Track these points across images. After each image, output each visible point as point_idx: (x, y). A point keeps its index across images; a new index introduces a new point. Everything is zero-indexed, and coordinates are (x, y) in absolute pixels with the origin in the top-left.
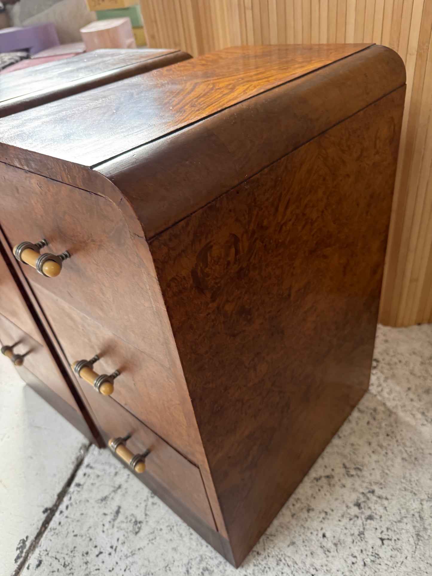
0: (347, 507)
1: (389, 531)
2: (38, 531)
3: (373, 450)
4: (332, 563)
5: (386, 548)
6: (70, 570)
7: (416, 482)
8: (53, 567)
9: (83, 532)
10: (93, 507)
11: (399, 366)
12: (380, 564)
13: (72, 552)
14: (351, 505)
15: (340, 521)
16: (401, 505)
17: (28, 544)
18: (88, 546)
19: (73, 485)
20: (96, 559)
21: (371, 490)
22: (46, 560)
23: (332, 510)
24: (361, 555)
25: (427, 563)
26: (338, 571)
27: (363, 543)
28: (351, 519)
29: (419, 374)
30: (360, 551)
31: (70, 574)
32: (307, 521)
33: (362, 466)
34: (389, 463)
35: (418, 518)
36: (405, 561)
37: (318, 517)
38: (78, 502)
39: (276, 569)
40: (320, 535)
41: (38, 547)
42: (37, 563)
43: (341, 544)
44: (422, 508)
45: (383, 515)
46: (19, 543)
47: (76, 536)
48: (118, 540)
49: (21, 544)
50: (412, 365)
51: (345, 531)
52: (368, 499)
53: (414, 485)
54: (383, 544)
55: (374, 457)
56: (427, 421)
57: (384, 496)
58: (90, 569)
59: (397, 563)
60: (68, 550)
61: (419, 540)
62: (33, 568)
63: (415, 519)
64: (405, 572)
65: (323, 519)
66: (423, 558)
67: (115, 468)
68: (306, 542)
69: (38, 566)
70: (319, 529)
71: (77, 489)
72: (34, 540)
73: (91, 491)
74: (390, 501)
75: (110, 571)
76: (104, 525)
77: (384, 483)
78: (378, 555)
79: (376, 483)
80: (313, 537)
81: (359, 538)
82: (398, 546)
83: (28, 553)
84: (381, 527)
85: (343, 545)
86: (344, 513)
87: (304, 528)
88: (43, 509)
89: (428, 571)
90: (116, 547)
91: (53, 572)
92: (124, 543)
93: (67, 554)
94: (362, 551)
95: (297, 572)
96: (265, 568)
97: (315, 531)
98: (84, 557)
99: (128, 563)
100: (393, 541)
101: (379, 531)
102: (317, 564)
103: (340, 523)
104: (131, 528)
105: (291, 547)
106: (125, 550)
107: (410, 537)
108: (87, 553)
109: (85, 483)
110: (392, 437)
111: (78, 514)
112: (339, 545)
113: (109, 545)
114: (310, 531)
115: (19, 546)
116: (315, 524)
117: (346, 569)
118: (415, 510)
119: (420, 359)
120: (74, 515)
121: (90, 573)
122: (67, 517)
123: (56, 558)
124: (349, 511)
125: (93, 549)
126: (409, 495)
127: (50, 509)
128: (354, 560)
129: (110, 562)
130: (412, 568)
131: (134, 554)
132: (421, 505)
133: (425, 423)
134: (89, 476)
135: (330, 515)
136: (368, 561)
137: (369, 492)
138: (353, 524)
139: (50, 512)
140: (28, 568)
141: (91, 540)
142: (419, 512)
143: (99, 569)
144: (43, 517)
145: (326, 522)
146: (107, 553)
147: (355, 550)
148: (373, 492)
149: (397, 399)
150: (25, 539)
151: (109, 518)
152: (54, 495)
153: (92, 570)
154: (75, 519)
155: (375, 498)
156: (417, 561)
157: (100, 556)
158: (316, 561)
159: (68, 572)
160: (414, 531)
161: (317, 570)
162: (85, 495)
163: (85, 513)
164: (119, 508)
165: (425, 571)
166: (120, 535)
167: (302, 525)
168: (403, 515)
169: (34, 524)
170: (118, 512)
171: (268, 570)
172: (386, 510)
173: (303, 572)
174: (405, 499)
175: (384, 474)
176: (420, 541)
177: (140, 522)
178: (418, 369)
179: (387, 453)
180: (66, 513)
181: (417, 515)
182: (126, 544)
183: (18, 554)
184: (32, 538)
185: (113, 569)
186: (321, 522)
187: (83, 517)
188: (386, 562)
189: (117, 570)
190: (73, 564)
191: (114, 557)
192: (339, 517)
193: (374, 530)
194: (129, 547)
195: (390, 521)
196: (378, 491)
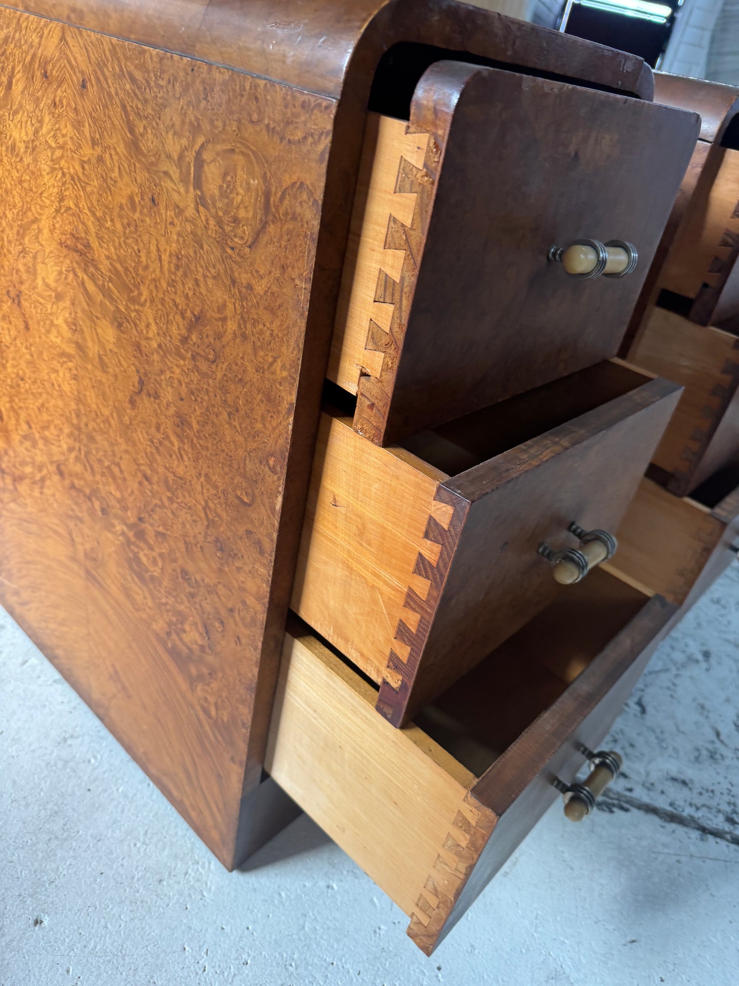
46: (603, 810)
62: (629, 783)
115: (608, 810)
140: (630, 790)
183: (618, 809)
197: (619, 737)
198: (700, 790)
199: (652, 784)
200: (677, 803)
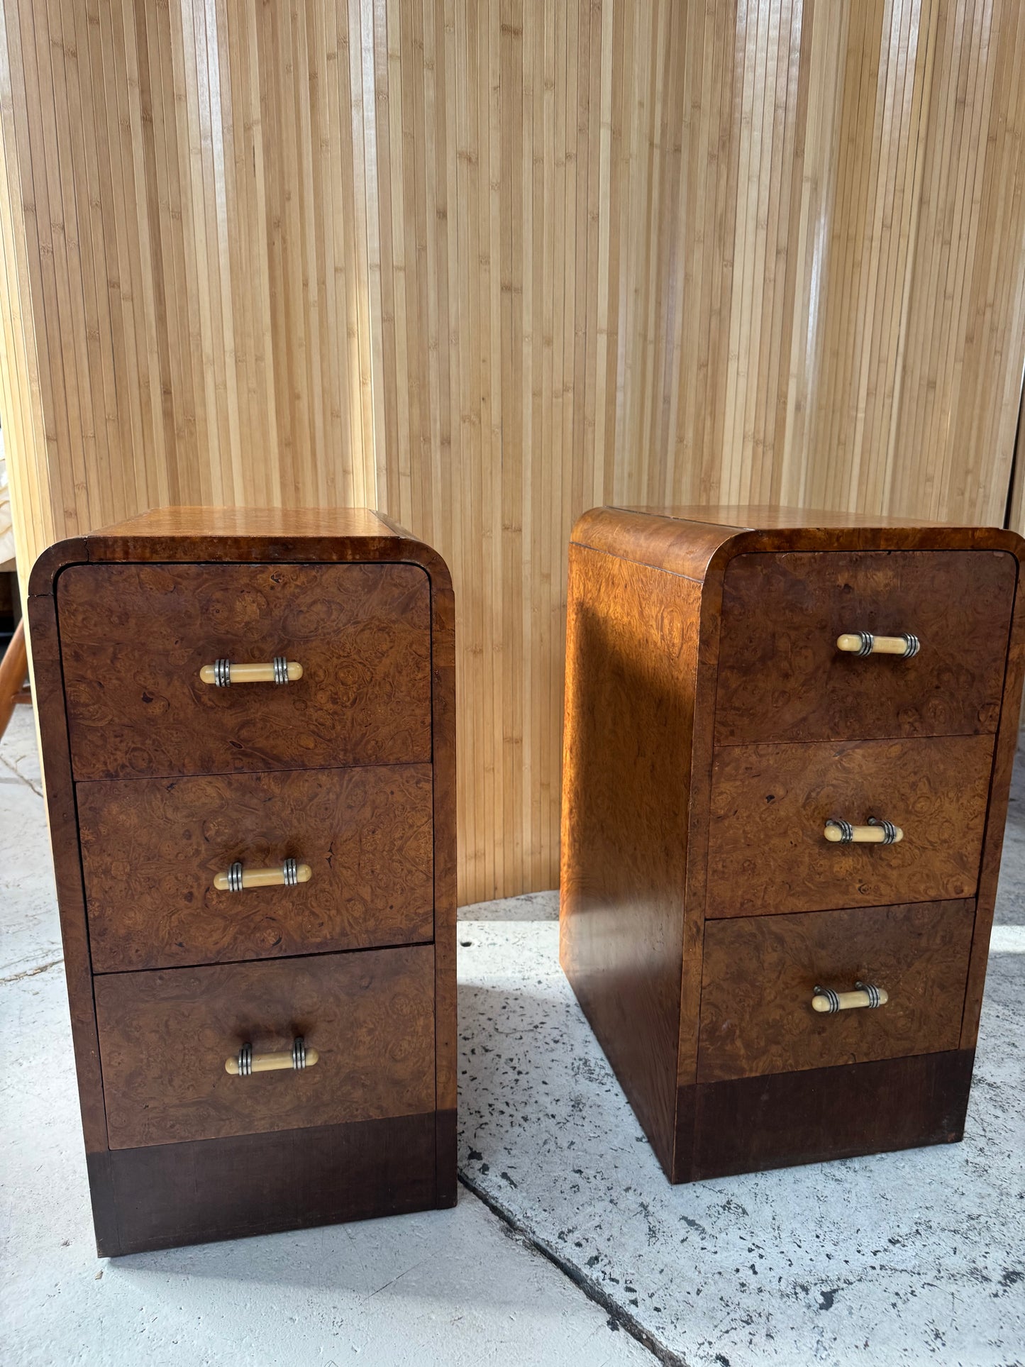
6: (760, 1316)
8: (741, 1341)
10: (658, 1252)
13: (727, 1305)
18: (729, 1280)
19: (586, 1271)
20: (760, 1276)
22: (722, 1348)
31: (768, 1318)
38: (630, 1271)
41: (684, 1360)
47: (699, 1292)
48: (742, 1238)
58: (773, 1289)
60: (720, 1311)
67: (601, 1199)
71: (599, 1266)
73: (622, 1246)
75: (790, 1265)
76: (703, 1249)
88: (608, 1329)
90: (754, 1244)
91: (751, 1343)
92: (752, 1232)
98: (748, 1291)
99: (788, 1240)
104: (733, 1217)
106: (765, 1236)
108: (743, 1285)
109: (598, 1250)
111: (657, 1277)
113: (745, 1252)
120: (654, 1284)
121: (780, 1290)
122: (651, 1296)
123: (727, 1332)
125: (740, 1274)
127: (614, 1319)
129: (774, 1260)
131: (779, 1227)
134: (586, 1240)
139: (622, 1320)
141: (720, 1273)
143: (780, 1278)
144: (623, 1333)
146: (757, 1259)
151: (694, 1237)
152: (587, 1304)
153: (777, 1288)
154: (665, 1285)
157: (758, 1269)
159: (763, 1320)
162: (624, 1256)
163: (662, 1267)
164: (685, 1218)
166: (734, 1234)
170: (691, 1223)
177: (728, 1203)
180: (641, 1295)
185: (790, 1260)
190: (751, 1309)
191: (770, 1252)
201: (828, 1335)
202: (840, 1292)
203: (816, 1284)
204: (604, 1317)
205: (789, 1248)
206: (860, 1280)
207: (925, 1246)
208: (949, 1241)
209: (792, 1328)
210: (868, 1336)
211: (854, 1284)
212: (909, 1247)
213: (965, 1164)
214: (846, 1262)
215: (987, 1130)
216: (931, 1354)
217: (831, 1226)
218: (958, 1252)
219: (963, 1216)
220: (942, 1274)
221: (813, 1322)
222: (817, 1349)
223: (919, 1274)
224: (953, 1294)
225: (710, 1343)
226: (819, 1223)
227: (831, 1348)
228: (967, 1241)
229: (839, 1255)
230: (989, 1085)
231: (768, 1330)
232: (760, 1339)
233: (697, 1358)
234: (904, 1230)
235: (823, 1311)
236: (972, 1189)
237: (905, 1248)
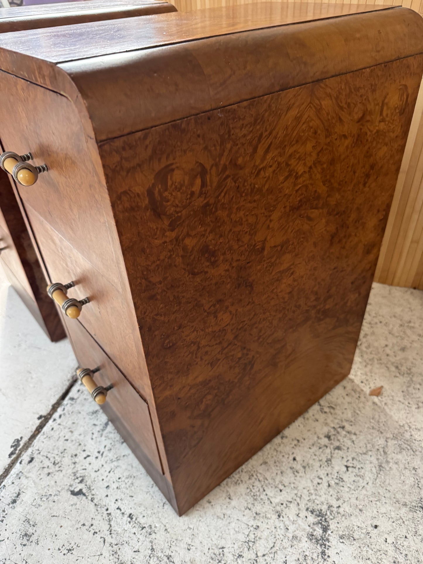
0: (318, 437)
1: (355, 460)
2: (32, 434)
3: (347, 393)
4: (299, 482)
5: (349, 474)
6: (59, 467)
7: (384, 423)
8: (43, 464)
9: (73, 438)
10: (84, 418)
11: (379, 325)
12: (343, 487)
13: (62, 453)
14: (322, 436)
15: (310, 448)
16: (368, 440)
17: (22, 443)
18: (77, 449)
19: (67, 398)
20: (84, 461)
21: (342, 426)
22: (38, 458)
23: (304, 439)
24: (327, 477)
25: (386, 489)
26: (304, 488)
27: (330, 468)
28: (320, 448)
29: (397, 334)
30: (326, 475)
31: (59, 471)
32: (280, 445)
33: (336, 405)
34: (361, 405)
35: (382, 453)
36: (366, 486)
37: (291, 444)
38: (70, 412)
39: (248, 482)
40: (291, 458)
41: (30, 447)
42: (29, 459)
43: (309, 467)
44: (387, 445)
45: (350, 447)
46: (14, 442)
47: (67, 440)
48: (105, 447)
49: (16, 443)
50: (391, 326)
51: (314, 457)
52: (338, 433)
53: (381, 425)
54: (348, 470)
55: (348, 399)
56: (400, 373)
57: (353, 431)
58: (77, 468)
59: (359, 487)
60: (59, 451)
61: (380, 470)
62: (25, 463)
63: (379, 453)
64: (365, 495)
65: (295, 445)
66: (383, 485)
68: (277, 463)
69: (30, 462)
70: (291, 453)
71: (70, 402)
72: (28, 441)
73: (83, 405)
74: (358, 436)
75: (96, 471)
76: (93, 434)
77: (353, 421)
78: (342, 479)
79: (347, 421)
80: (284, 460)
81: (326, 464)
82: (361, 474)
83: (21, 451)
84: (347, 456)
85: (311, 468)
86: (315, 442)
87: (277, 451)
88: (38, 416)
89: (386, 495)
90: (103, 452)
91: (43, 468)
92: (111, 449)
93: (57, 455)
94: (327, 475)
95: (266, 486)
96: (238, 480)
97: (286, 454)
98: (72, 458)
99: (113, 466)
100: (357, 469)
101: (345, 459)
102: (286, 481)
103: (310, 450)
105: (263, 466)
106: (111, 455)
107: (373, 467)
108: (76, 455)
109: (78, 398)
110: (365, 384)
111: (70, 422)
112: (307, 468)
113: (97, 450)
114: (282, 454)
115: (14, 444)
116: (288, 449)
117: (312, 488)
118: (380, 446)
119: (399, 322)
120: (66, 423)
121: (77, 471)
122: (59, 424)
123: (47, 457)
124: (319, 441)
125: (82, 452)
126: (376, 433)
127: (45, 417)
128: (320, 481)
129: (97, 464)
130: (372, 492)
131: (119, 459)
132: (386, 442)
133: (398, 375)
134: (82, 392)
135: (302, 442)
136: (332, 483)
137: (340, 427)
138: (322, 452)
139: (45, 419)
140: (21, 463)
141: (80, 444)
142: (384, 448)
143: (85, 469)
144: (38, 422)
145: (297, 448)
146: (95, 457)
147: (322, 473)
148: (343, 428)
149: (373, 353)
150: (20, 439)
151: (98, 428)
152: (49, 405)
153: (79, 469)
154: (67, 427)
155: (344, 433)
156: (376, 487)
157: (88, 458)
158: (285, 479)
159: (57, 469)
160: (377, 462)
161: (285, 486)
162: (77, 407)
163: (76, 422)
165: (383, 495)
166: (108, 443)
167: (275, 449)
168: (369, 448)
169: (28, 428)
170: (107, 424)
171: (241, 482)
172: (354, 443)
173: (272, 487)
174: (372, 436)
175: (355, 414)
176: (382, 471)
178: (396, 330)
179: (359, 397)
180: (58, 421)
181: (381, 450)
182: (112, 451)
183: (12, 451)
184: (26, 439)
185: (98, 470)
186: (293, 447)
187: (74, 425)
188: (349, 485)
189: (102, 471)
190: (62, 463)
191: (101, 460)
192: (310, 445)
193: (340, 459)
194: (115, 454)
195: (356, 452)
196: (348, 427)
197: (57, 468)
198: (6, 512)
199: (20, 478)
200: (4, 491)
201: (56, 498)
202: (84, 498)
203: (86, 485)
204: (44, 413)
205: (107, 467)
206: (96, 505)
207: (135, 533)
208: (144, 546)
209: (56, 482)
210: (60, 516)
211: (92, 503)
212: (130, 526)
213: (219, 547)
214: (107, 496)
215: (266, 557)
216: (57, 549)
217: (130, 482)
218: (137, 553)
219: (168, 552)
220: (115, 547)
221: (62, 490)
222: (46, 496)
223: (111, 534)
224: (101, 554)
225: (39, 453)
226: (129, 477)
227: (49, 501)
228: (148, 557)
229: (109, 492)
230: (323, 553)
231: (52, 473)
232: (46, 471)
233: (31, 451)
234: (142, 521)
235: (70, 493)
236: (197, 555)
237: (128, 523)
